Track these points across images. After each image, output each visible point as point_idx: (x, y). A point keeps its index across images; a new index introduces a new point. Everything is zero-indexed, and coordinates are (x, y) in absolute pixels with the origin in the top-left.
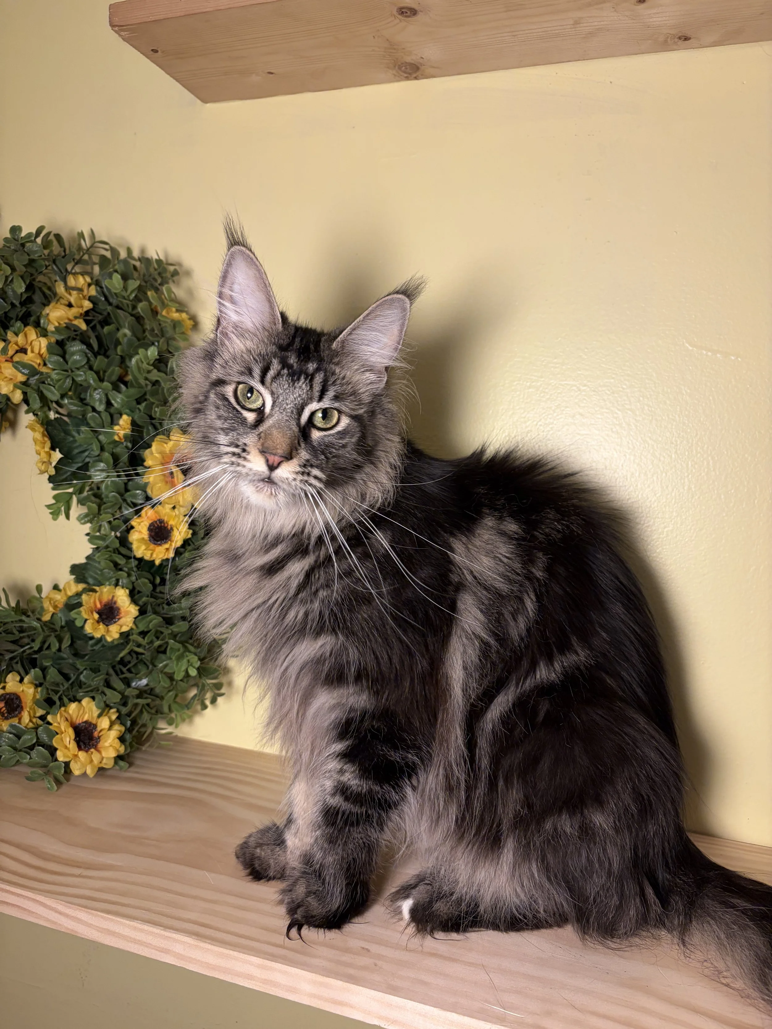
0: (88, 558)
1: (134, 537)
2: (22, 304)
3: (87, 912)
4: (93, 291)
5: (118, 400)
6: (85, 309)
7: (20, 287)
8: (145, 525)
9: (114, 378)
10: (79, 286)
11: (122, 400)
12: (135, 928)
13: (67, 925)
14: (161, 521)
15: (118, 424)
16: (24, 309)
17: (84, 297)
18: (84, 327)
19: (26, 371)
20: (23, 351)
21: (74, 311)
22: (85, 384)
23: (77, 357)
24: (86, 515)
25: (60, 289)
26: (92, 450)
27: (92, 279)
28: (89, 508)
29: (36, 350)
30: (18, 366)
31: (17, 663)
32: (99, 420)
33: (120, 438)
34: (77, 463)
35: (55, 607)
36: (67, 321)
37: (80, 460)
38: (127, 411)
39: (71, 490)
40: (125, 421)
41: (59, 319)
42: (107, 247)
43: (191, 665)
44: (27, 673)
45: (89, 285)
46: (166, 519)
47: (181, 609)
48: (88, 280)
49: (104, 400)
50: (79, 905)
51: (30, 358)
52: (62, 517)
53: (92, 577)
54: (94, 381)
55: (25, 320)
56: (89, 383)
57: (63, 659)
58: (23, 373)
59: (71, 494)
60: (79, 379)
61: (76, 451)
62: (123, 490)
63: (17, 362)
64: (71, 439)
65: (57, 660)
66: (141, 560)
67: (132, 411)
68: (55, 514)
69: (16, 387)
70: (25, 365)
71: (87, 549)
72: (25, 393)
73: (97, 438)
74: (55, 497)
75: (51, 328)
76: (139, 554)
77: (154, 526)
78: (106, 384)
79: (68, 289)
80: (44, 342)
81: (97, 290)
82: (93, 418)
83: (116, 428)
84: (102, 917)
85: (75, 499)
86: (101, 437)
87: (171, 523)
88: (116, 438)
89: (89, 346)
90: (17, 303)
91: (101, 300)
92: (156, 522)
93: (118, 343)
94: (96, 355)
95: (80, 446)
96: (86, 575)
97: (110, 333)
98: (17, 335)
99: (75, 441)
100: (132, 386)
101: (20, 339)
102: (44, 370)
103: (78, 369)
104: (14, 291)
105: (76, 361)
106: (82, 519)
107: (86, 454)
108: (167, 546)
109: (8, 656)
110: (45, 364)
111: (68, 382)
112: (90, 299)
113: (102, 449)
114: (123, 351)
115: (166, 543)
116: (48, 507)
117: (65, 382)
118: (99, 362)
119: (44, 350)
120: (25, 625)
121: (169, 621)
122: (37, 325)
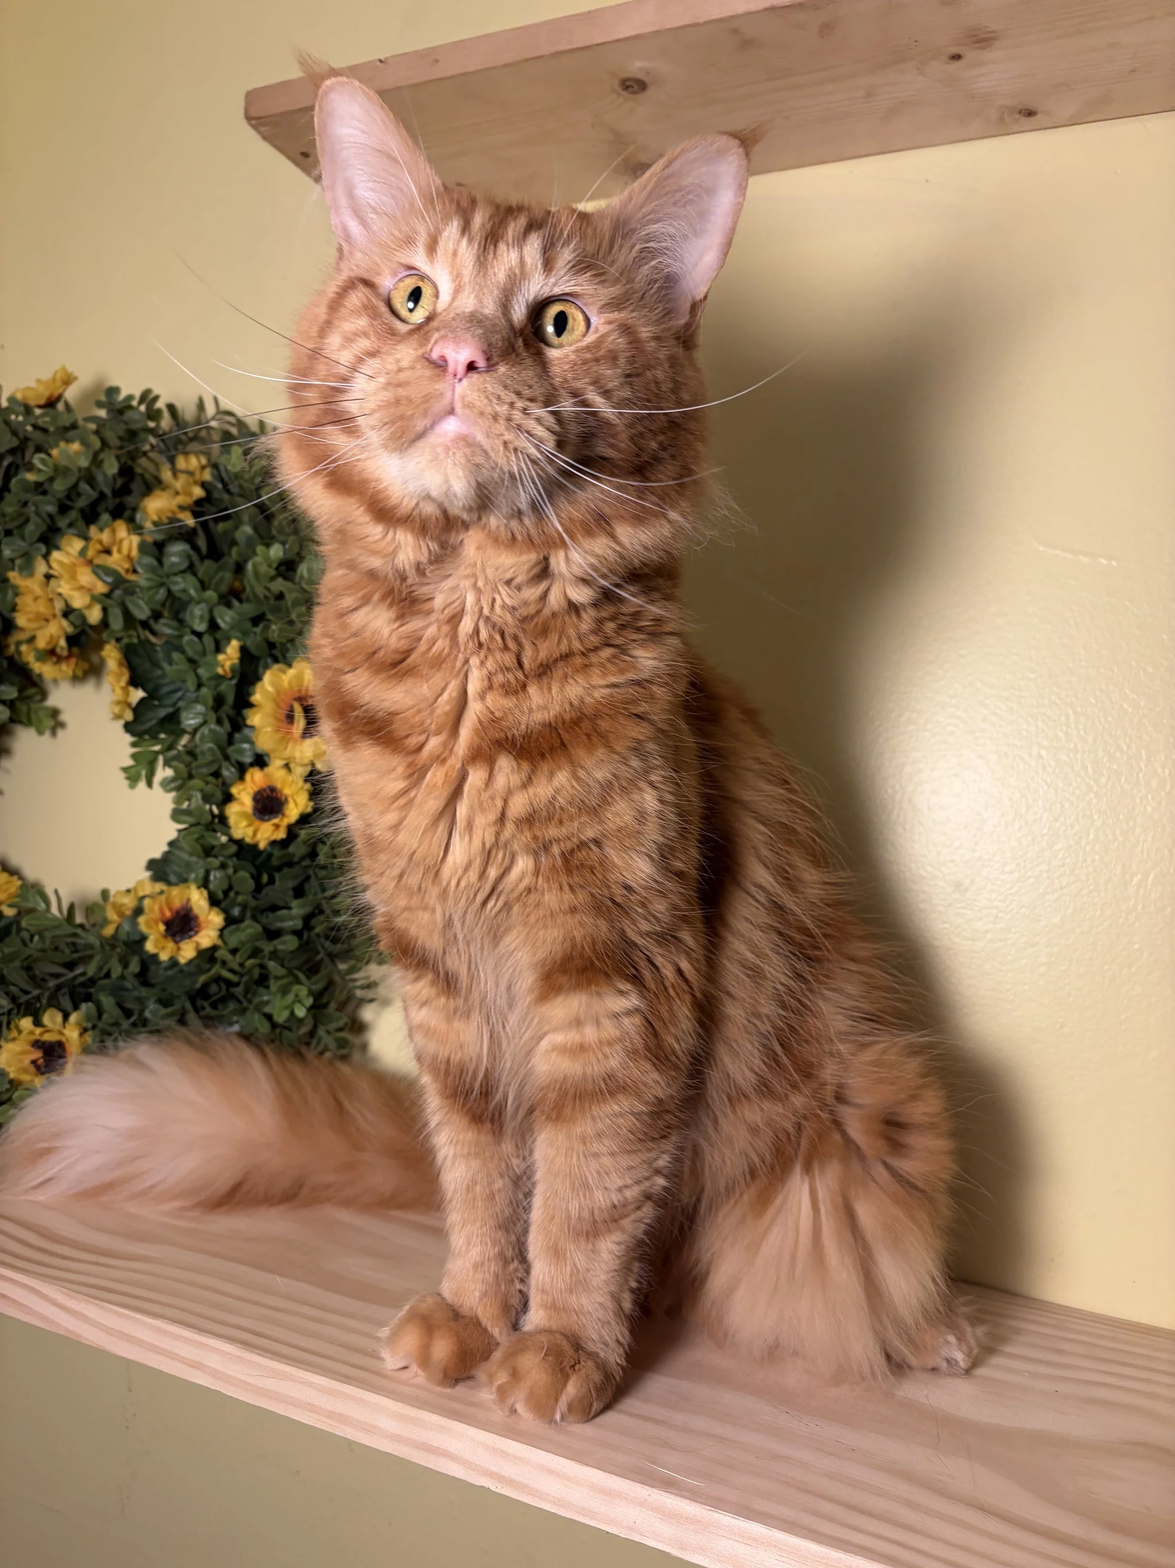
0: (171, 844)
1: (232, 811)
2: (116, 493)
3: (97, 1305)
4: (207, 476)
5: (226, 618)
6: (195, 498)
7: (111, 467)
8: (248, 793)
9: (224, 588)
10: (191, 468)
11: (232, 618)
12: (159, 1330)
13: (67, 1323)
14: (273, 789)
15: (225, 653)
16: (117, 501)
17: (195, 483)
18: (190, 521)
19: (109, 580)
20: (108, 552)
21: (181, 500)
22: (184, 597)
23: (174, 559)
24: (173, 780)
25: (166, 475)
26: (187, 691)
27: (209, 460)
28: (176, 770)
29: (125, 550)
30: (99, 570)
31: (64, 994)
32: (199, 647)
33: (224, 670)
34: (165, 706)
35: (121, 915)
36: (170, 515)
37: (168, 702)
38: (239, 635)
39: (157, 748)
40: (233, 650)
41: (159, 512)
42: (232, 420)
43: (300, 1002)
44: (76, 1008)
45: (203, 468)
46: (279, 785)
47: (291, 918)
48: (204, 461)
49: (207, 616)
50: (87, 1295)
51: (116, 561)
52: (142, 785)
53: (175, 873)
54: (196, 590)
55: (117, 513)
56: (190, 595)
57: (126, 989)
58: (104, 581)
59: (157, 753)
60: (175, 588)
61: (166, 689)
62: (224, 743)
63: (99, 566)
64: (159, 672)
65: (117, 991)
66: (240, 843)
67: (245, 633)
68: (133, 780)
69: (95, 599)
70: (108, 571)
71: (171, 830)
72: (105, 610)
73: (195, 670)
74: (134, 756)
75: (148, 525)
76: (237, 834)
77: (262, 796)
78: (211, 594)
79: (175, 472)
80: (135, 540)
81: (213, 475)
82: (191, 642)
83: (221, 657)
84: (116, 1313)
85: (161, 759)
86: (201, 671)
87: (287, 791)
88: (220, 671)
89: (195, 547)
90: (108, 492)
91: (216, 488)
92: (265, 790)
93: (234, 543)
94: (202, 558)
95: (172, 682)
96: (168, 870)
97: (226, 533)
98: (101, 530)
99: (164, 676)
100: (248, 600)
101: (105, 537)
102: (132, 577)
103: (175, 574)
104: (105, 475)
105: (173, 564)
106: (166, 785)
107: (179, 694)
108: (276, 821)
109: (52, 983)
110: (135, 571)
111: (162, 593)
112: (203, 485)
113: (200, 685)
114: (239, 554)
115: (276, 817)
116: (125, 770)
117: (157, 592)
118: (205, 568)
119: (135, 553)
120: (79, 941)
121: (272, 934)
122: (131, 520)
